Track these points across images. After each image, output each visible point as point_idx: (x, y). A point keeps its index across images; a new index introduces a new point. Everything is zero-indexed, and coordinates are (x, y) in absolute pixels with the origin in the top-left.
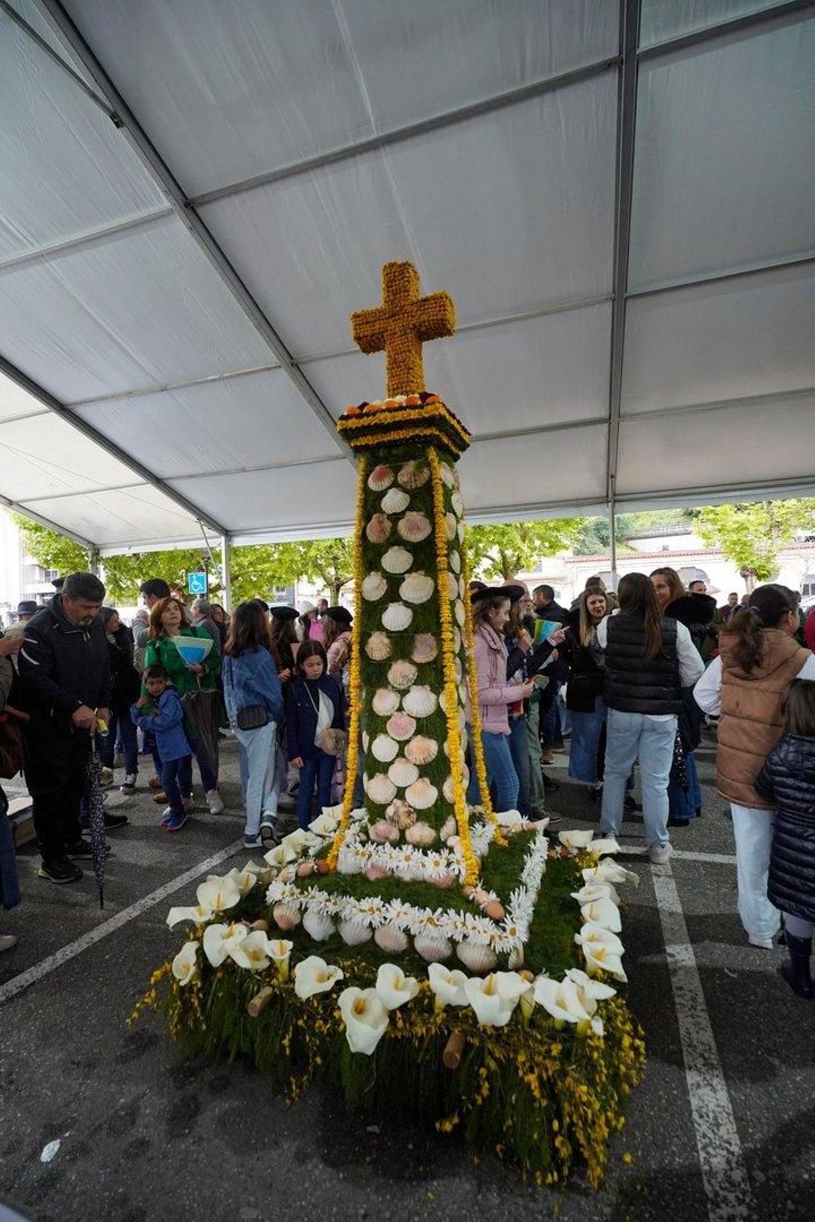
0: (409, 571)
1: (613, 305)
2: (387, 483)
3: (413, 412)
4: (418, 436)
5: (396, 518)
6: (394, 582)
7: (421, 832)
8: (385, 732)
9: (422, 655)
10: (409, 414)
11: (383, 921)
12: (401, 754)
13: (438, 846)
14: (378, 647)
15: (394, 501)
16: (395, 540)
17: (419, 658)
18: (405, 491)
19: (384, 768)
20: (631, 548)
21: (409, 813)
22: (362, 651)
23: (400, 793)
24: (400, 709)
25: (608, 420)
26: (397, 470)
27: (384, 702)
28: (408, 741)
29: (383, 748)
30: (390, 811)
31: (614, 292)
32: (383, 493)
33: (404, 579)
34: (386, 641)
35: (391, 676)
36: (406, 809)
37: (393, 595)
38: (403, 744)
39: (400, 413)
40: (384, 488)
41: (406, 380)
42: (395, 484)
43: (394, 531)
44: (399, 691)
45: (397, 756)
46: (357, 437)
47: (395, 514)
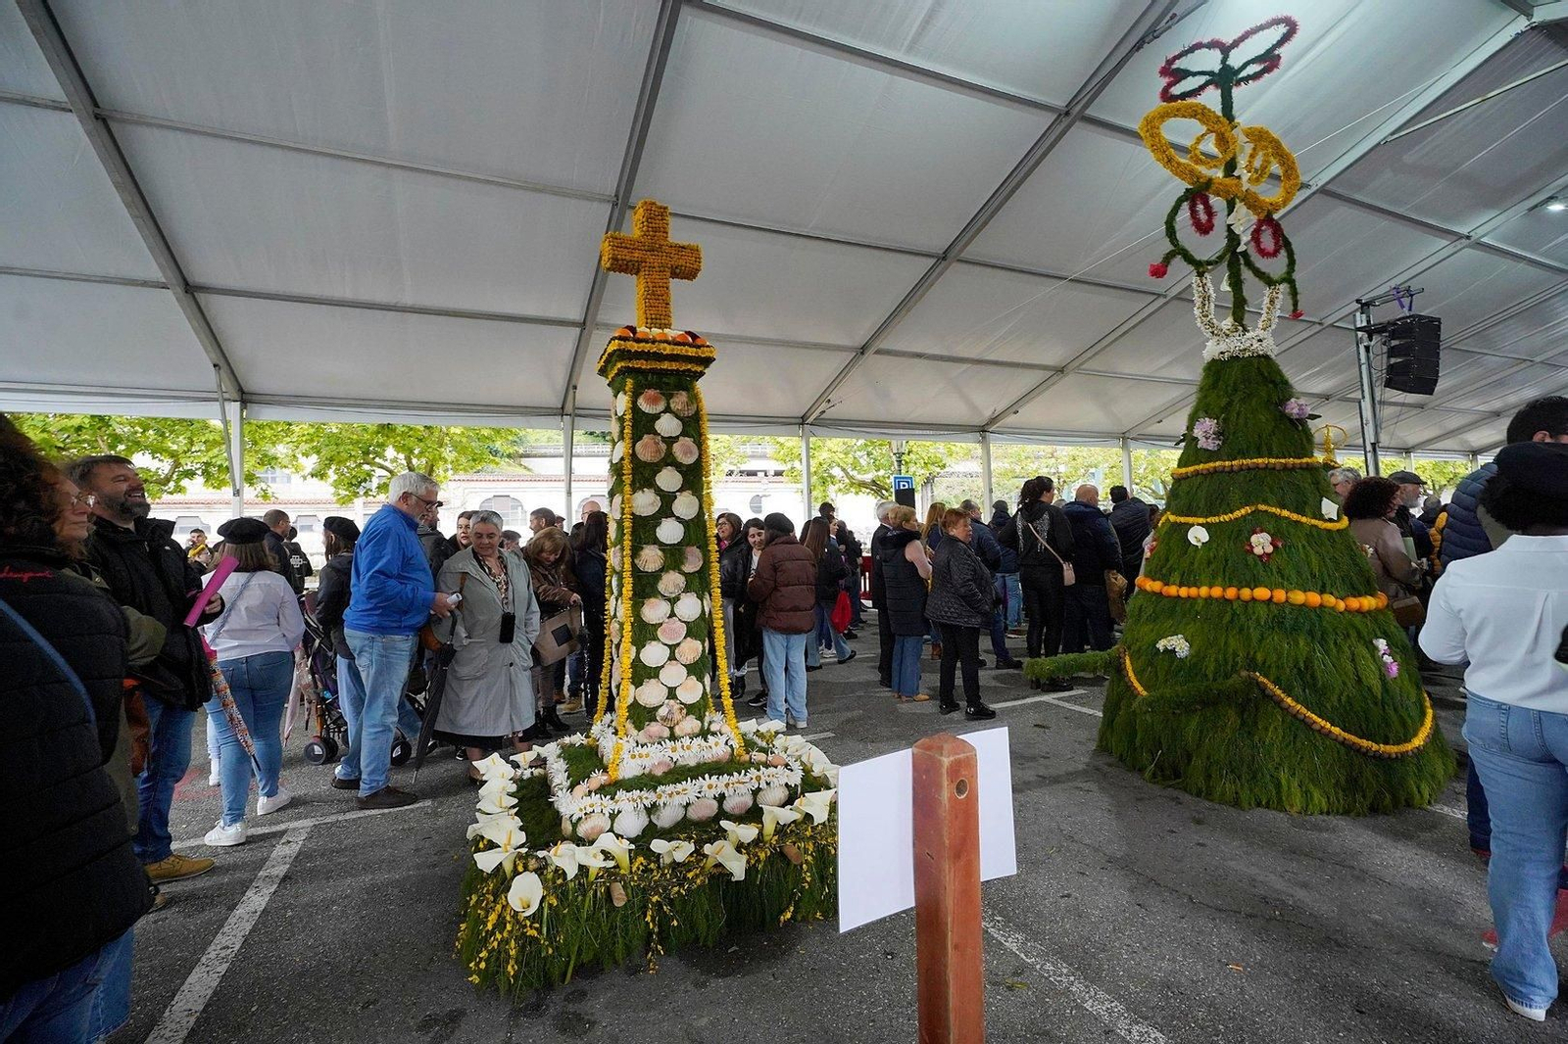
0: (681, 490)
1: (613, 209)
2: (661, 407)
3: (690, 349)
4: (689, 370)
5: (670, 441)
6: (667, 499)
7: (691, 724)
8: (655, 638)
9: (692, 565)
10: (687, 351)
11: (699, 795)
12: (672, 658)
13: (704, 734)
14: (651, 558)
15: (668, 425)
16: (669, 460)
17: (689, 568)
18: (677, 417)
19: (654, 673)
20: (525, 468)
21: (681, 709)
22: (633, 565)
23: (672, 693)
24: (672, 615)
25: (583, 325)
26: (669, 397)
27: (654, 611)
28: (678, 644)
29: (653, 654)
30: (662, 712)
31: (616, 196)
32: (657, 417)
33: (676, 497)
34: (660, 553)
35: (661, 587)
36: (679, 706)
37: (666, 511)
38: (673, 648)
39: (679, 347)
40: (658, 412)
41: (664, 313)
42: (668, 410)
43: (669, 453)
44: (669, 600)
45: (670, 659)
46: (630, 359)
47: (670, 437)
